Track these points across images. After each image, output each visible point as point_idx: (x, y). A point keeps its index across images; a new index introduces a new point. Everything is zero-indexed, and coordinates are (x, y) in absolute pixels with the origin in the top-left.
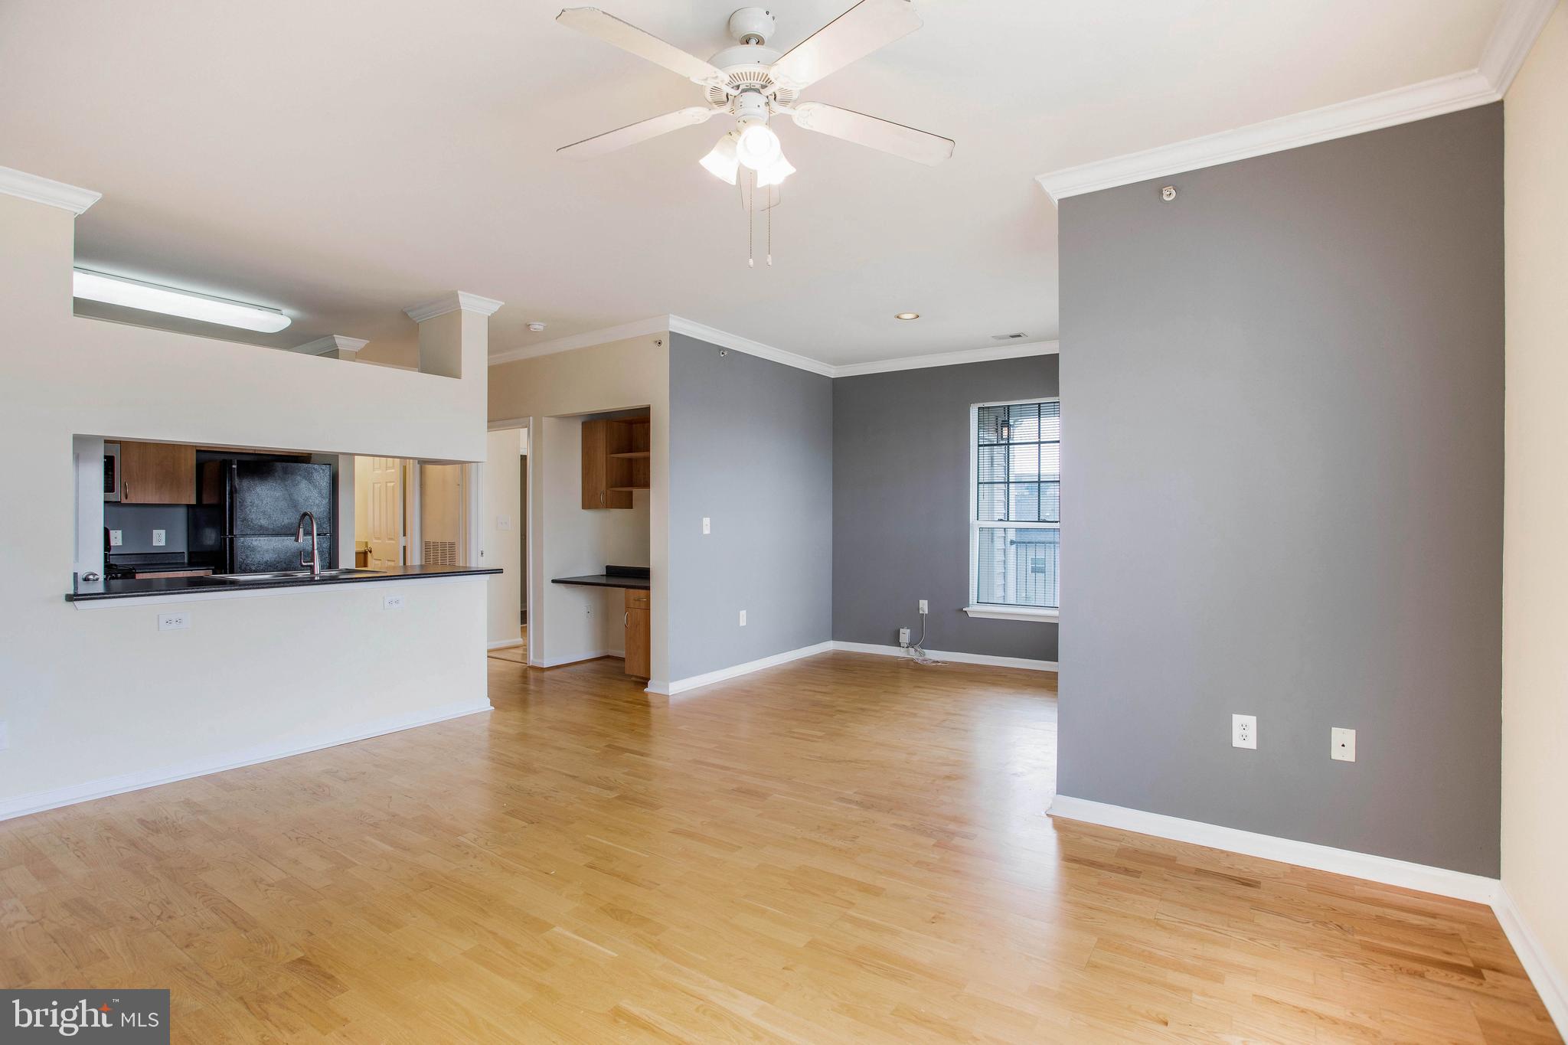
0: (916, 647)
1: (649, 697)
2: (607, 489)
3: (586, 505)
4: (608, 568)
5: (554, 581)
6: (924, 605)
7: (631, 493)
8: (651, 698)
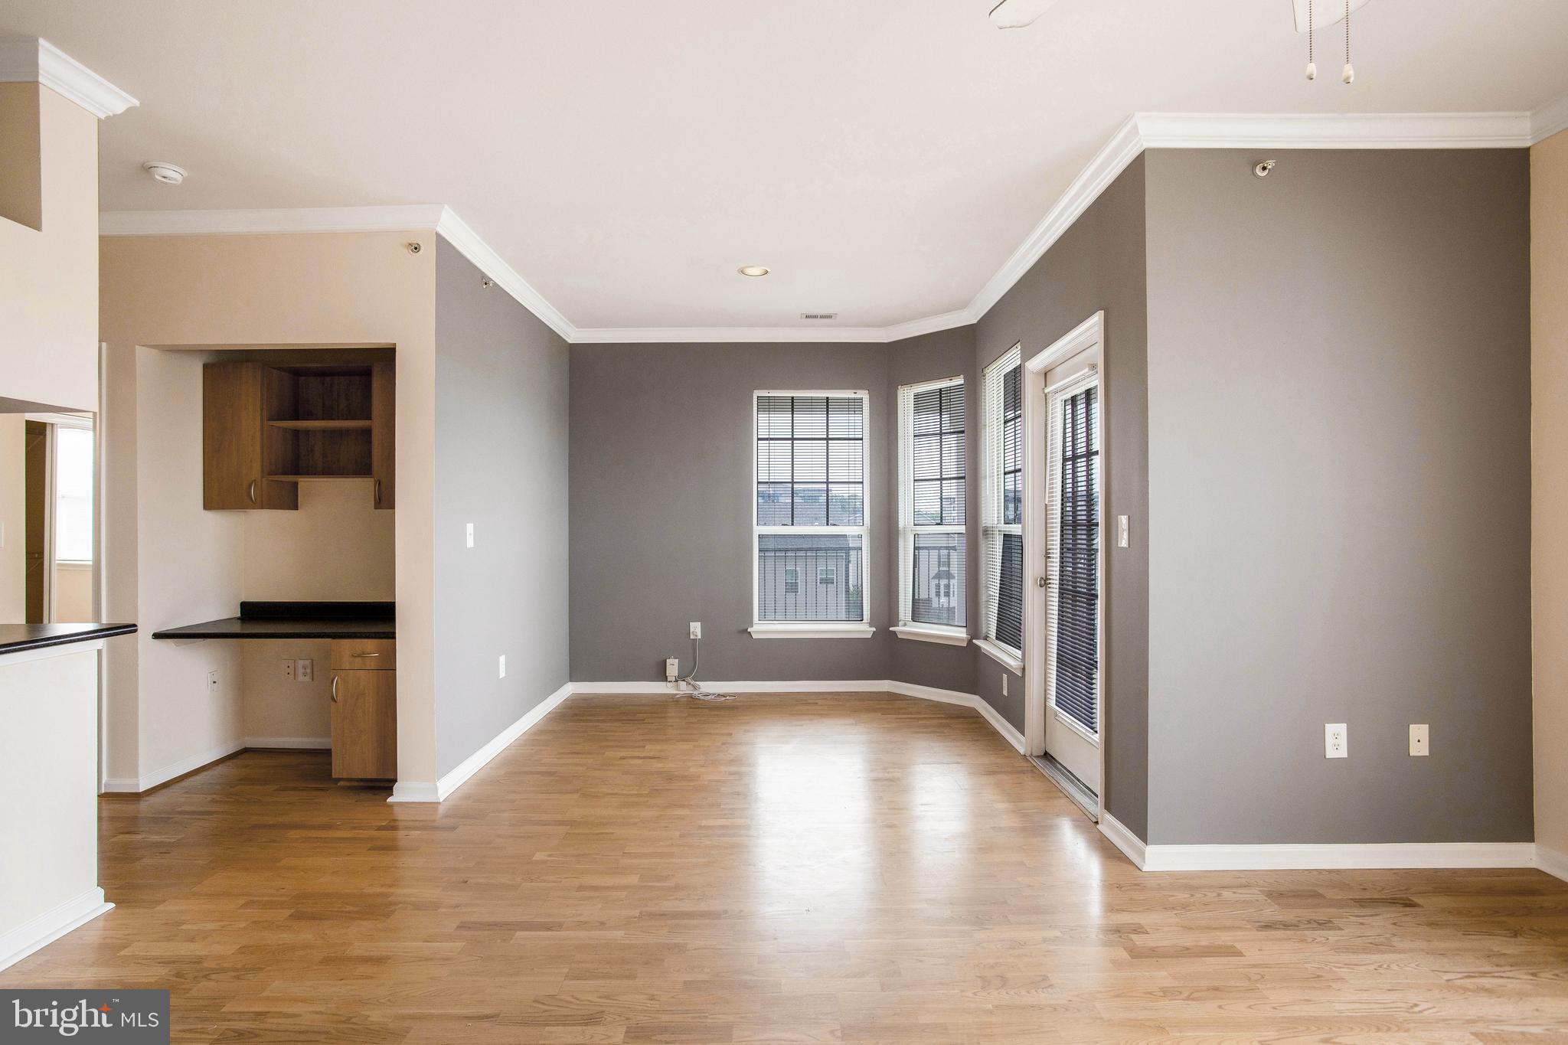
0: (689, 679)
1: (397, 811)
2: (262, 477)
3: (209, 504)
4: (244, 606)
5: (157, 636)
6: (696, 628)
7: (295, 485)
8: (400, 815)
